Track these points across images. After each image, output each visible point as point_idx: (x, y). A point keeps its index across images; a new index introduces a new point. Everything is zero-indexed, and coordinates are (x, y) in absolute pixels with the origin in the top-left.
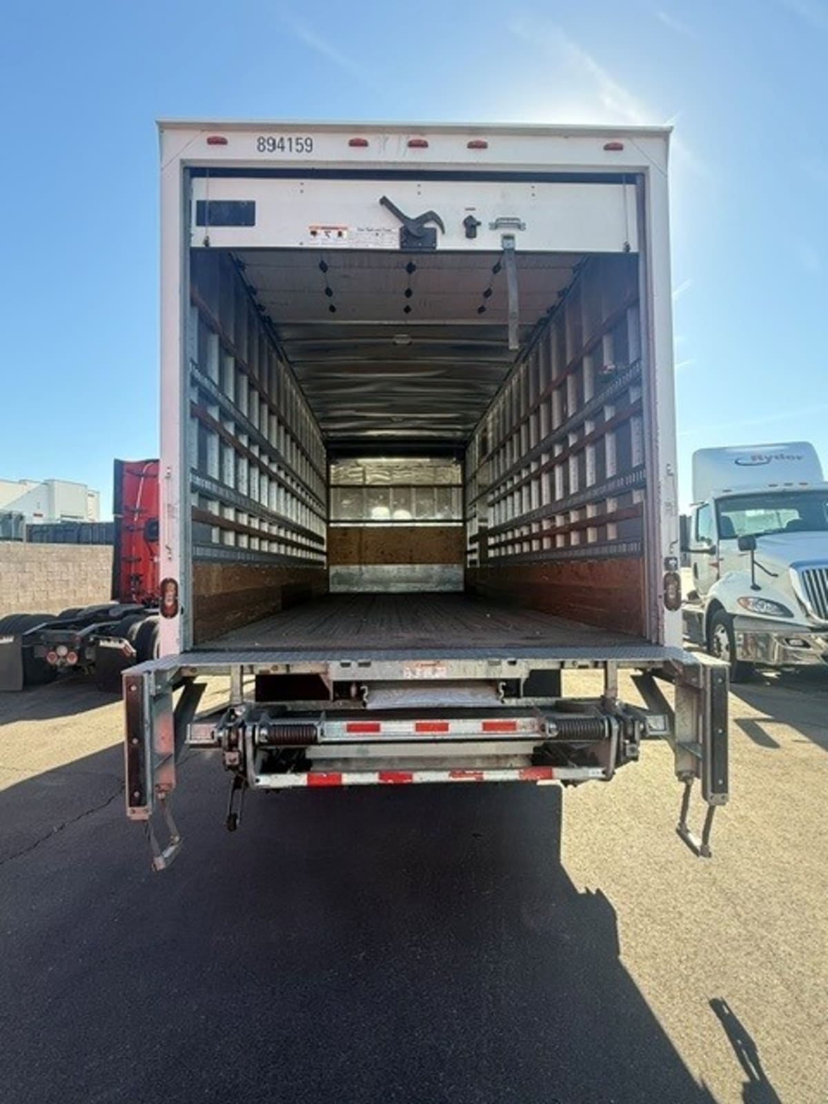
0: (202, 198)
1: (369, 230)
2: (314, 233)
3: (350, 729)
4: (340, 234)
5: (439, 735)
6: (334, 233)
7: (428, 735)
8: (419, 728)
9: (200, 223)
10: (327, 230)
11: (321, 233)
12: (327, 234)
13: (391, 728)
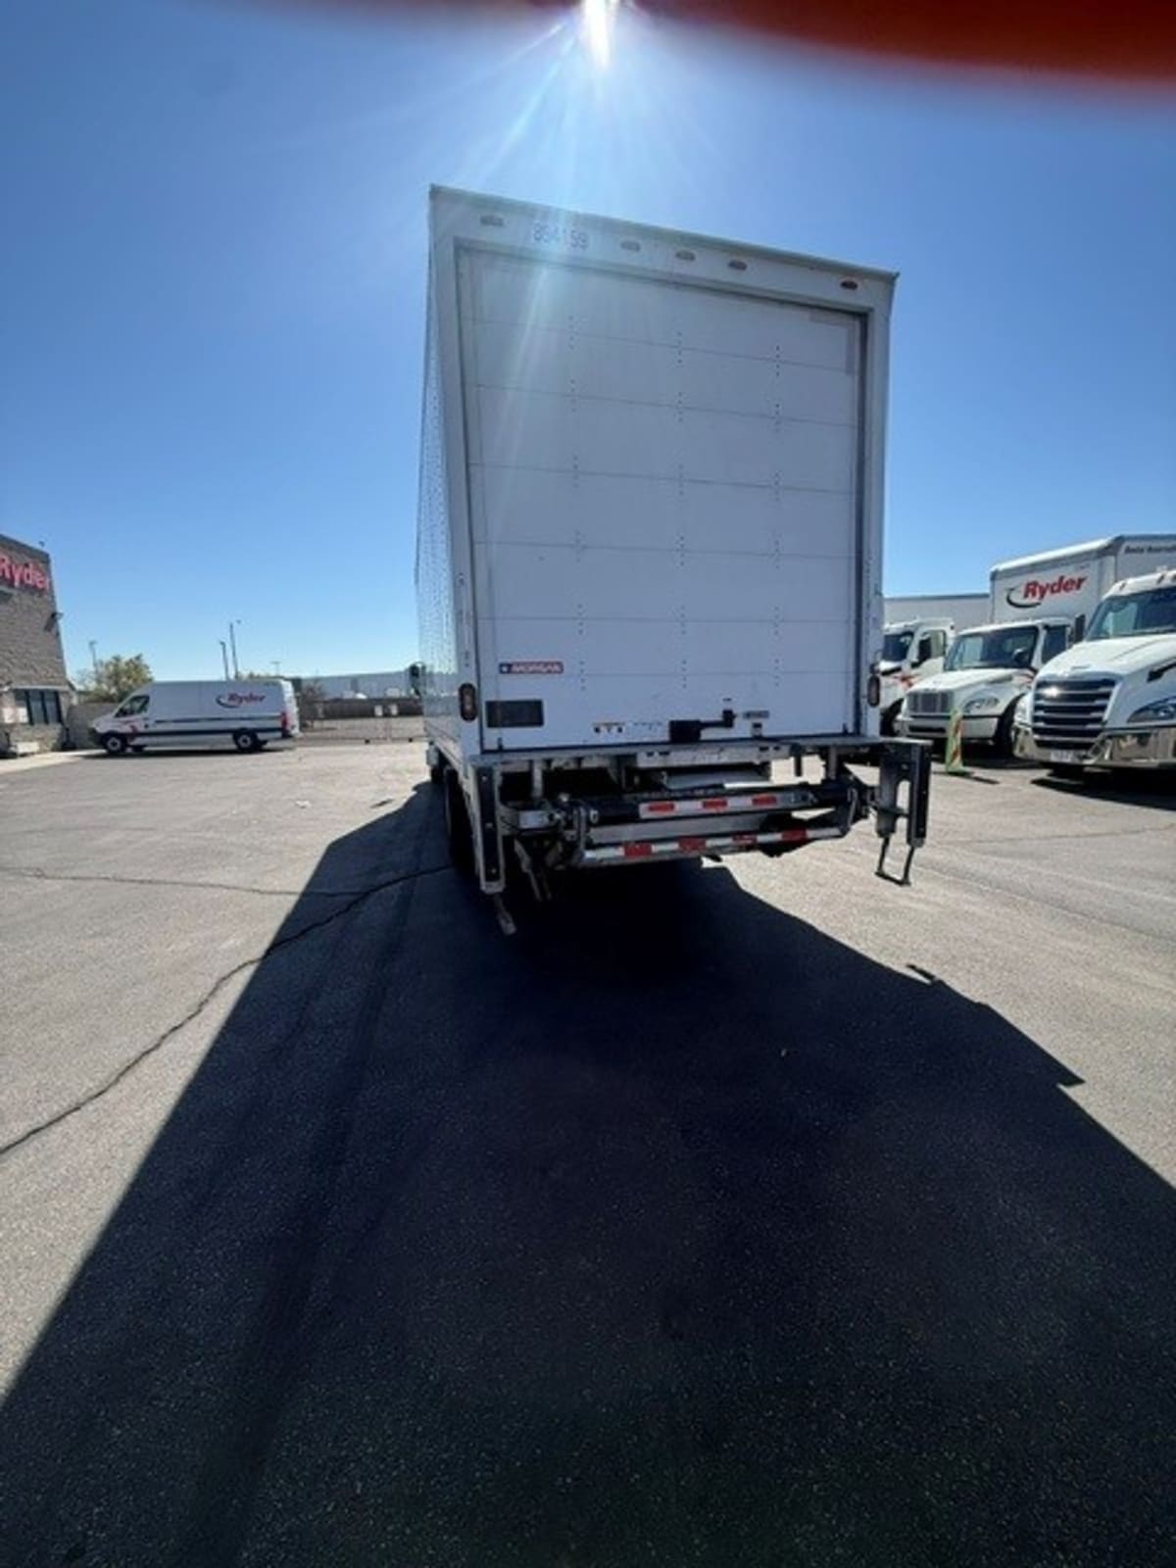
0: (492, 698)
1: (644, 724)
2: (597, 730)
3: (651, 809)
4: (620, 730)
5: (721, 810)
6: (615, 729)
7: (713, 810)
8: (705, 805)
9: (491, 725)
10: (609, 726)
11: (603, 729)
12: (609, 730)
13: (683, 807)
